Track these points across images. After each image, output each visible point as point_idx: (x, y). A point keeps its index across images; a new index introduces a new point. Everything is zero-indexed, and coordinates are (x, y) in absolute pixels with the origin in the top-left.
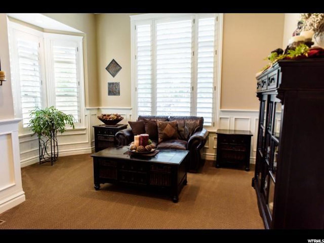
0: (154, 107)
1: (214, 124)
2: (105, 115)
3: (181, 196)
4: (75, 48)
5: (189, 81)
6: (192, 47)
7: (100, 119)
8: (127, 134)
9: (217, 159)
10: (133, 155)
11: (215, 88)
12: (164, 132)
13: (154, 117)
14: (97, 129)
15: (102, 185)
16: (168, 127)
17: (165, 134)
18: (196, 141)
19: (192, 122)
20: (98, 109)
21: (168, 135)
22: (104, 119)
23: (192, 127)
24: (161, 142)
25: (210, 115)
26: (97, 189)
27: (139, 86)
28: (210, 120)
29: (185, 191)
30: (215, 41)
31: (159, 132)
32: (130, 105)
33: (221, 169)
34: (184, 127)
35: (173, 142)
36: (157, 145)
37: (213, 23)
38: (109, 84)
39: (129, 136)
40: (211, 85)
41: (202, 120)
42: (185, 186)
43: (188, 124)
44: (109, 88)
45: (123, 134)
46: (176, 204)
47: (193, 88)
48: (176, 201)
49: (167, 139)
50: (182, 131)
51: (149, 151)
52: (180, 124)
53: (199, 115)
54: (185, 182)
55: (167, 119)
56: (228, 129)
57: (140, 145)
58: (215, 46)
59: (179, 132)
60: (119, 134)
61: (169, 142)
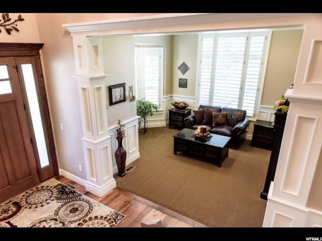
0: (211, 99)
1: (254, 115)
2: (176, 103)
3: (223, 164)
4: (158, 56)
5: (239, 83)
6: (244, 58)
7: (173, 105)
8: (192, 119)
9: (253, 139)
10: (197, 138)
11: (258, 90)
12: (217, 120)
13: (210, 107)
14: (171, 112)
15: (178, 153)
16: (220, 117)
17: (217, 122)
18: (238, 130)
19: (239, 113)
20: (171, 96)
21: (220, 122)
22: (176, 105)
23: (237, 118)
24: (215, 127)
25: (253, 109)
26: (174, 154)
27: (202, 83)
28: (252, 112)
29: (226, 161)
30: (262, 55)
31: (214, 119)
32: (194, 96)
33: (254, 148)
34: (231, 117)
35: (222, 128)
36: (211, 129)
37: (263, 41)
38: (180, 79)
39: (193, 121)
40: (256, 88)
41: (245, 112)
42: (227, 158)
43: (234, 115)
44: (179, 82)
45: (189, 120)
46: (220, 168)
47: (241, 88)
48: (220, 167)
49: (219, 125)
50: (229, 119)
51: (206, 137)
52: (229, 114)
53: (244, 109)
54: (227, 156)
55: (220, 110)
56: (265, 120)
57: (201, 132)
58: (262, 59)
59: (227, 120)
60: (187, 119)
61: (219, 128)
